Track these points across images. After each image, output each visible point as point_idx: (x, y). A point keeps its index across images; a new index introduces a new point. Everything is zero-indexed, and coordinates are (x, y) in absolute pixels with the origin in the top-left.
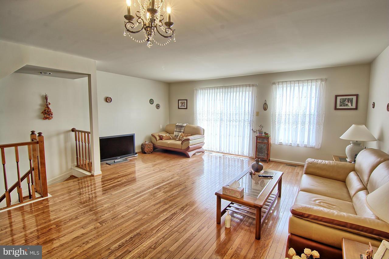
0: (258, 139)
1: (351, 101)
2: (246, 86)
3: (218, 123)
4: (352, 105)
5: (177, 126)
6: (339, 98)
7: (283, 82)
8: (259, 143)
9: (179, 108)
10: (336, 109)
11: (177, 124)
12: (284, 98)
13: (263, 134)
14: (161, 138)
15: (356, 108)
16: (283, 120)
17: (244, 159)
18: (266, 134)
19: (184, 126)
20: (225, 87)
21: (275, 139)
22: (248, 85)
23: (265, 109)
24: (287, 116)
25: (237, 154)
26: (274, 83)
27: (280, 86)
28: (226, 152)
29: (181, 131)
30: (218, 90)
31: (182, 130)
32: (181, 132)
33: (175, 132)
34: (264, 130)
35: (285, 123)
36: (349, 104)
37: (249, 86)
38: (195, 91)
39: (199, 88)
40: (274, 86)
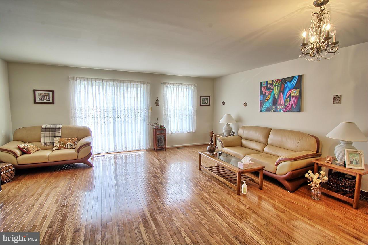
0: (157, 131)
1: (207, 100)
2: (141, 82)
3: (111, 120)
4: (208, 103)
5: (45, 128)
6: (202, 98)
7: (171, 83)
8: (158, 134)
9: (35, 102)
10: (201, 105)
11: (44, 126)
12: (173, 97)
13: (160, 127)
14: (24, 152)
15: (209, 105)
16: (172, 113)
17: (140, 153)
18: (161, 126)
19: (60, 128)
20: (117, 81)
21: (169, 130)
22: (142, 82)
23: (157, 105)
24: (175, 110)
25: (134, 149)
26: (165, 83)
27: (169, 86)
28: (120, 151)
29: (55, 135)
30: (108, 83)
31: (57, 134)
32: (55, 137)
33: (43, 139)
34: (160, 124)
35: (174, 116)
36: (207, 102)
37: (144, 83)
38: (71, 81)
39: (78, 77)
40: (165, 86)
